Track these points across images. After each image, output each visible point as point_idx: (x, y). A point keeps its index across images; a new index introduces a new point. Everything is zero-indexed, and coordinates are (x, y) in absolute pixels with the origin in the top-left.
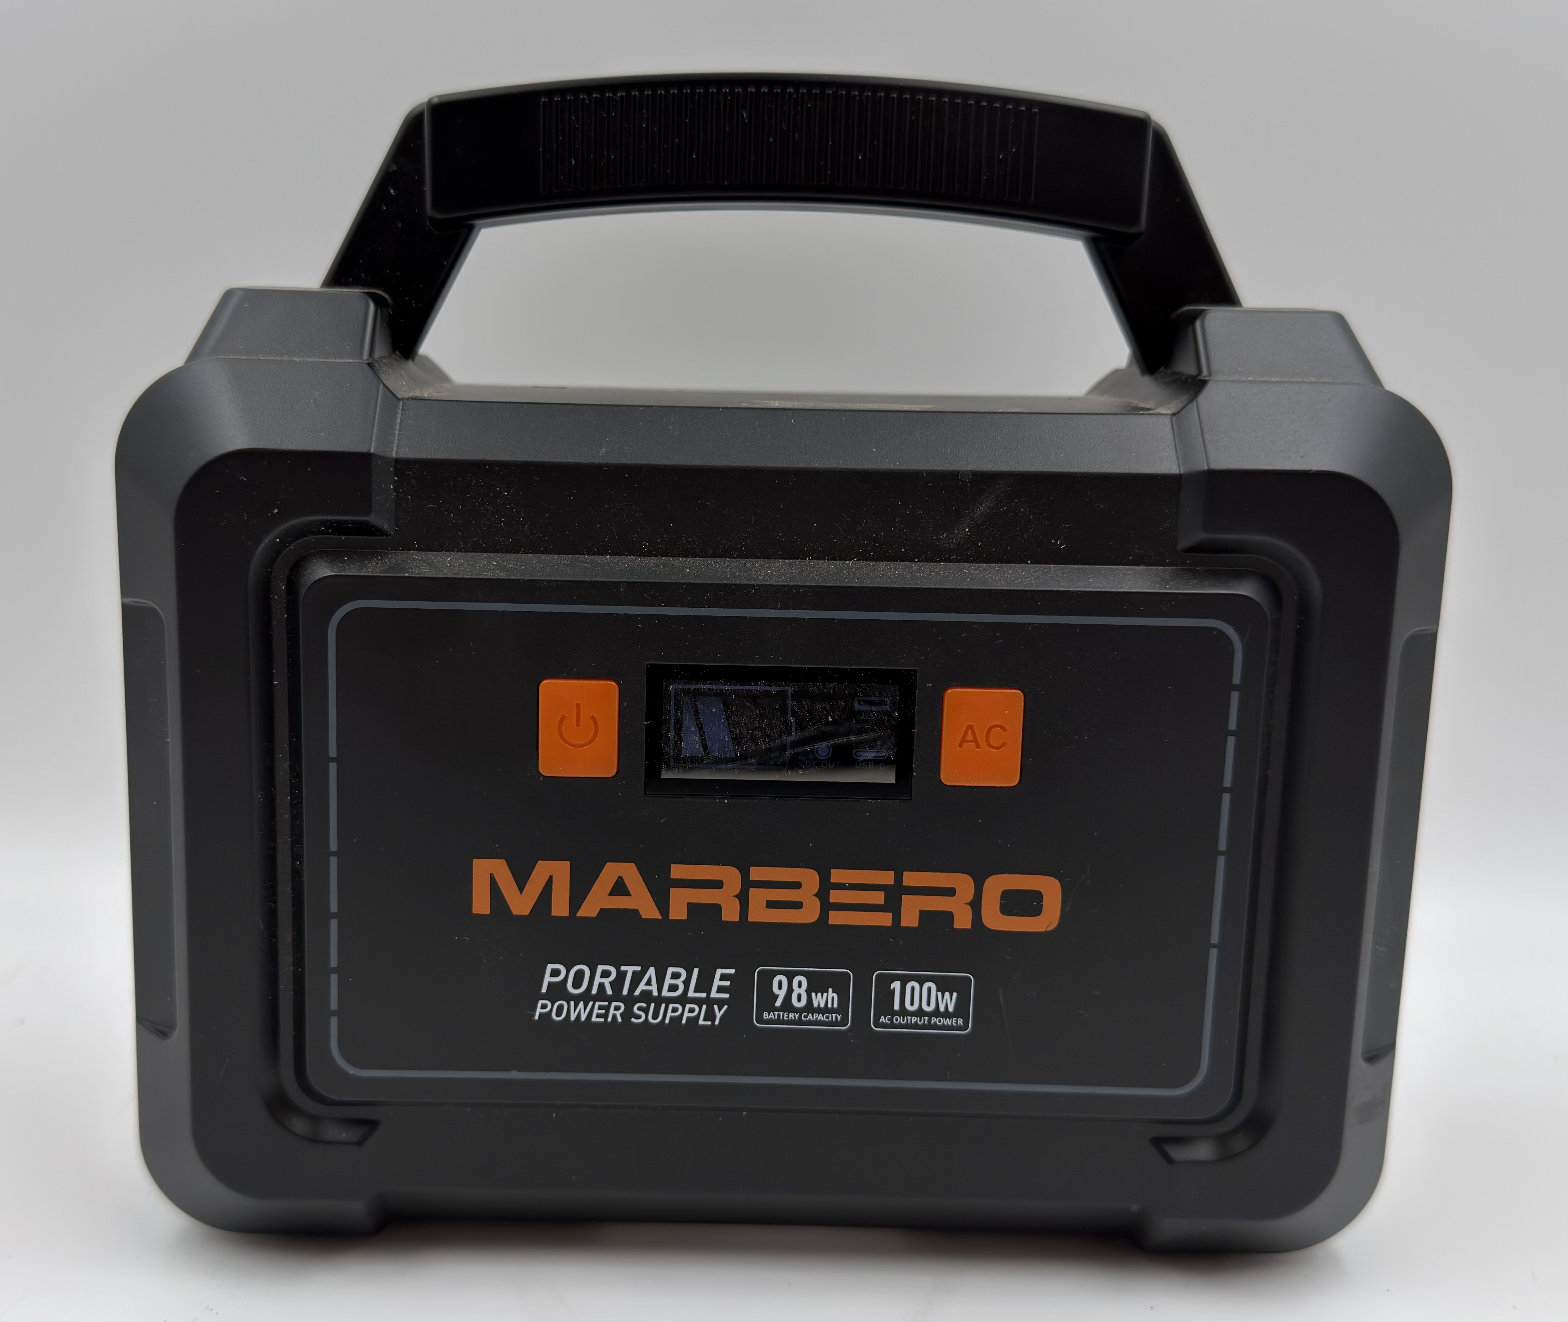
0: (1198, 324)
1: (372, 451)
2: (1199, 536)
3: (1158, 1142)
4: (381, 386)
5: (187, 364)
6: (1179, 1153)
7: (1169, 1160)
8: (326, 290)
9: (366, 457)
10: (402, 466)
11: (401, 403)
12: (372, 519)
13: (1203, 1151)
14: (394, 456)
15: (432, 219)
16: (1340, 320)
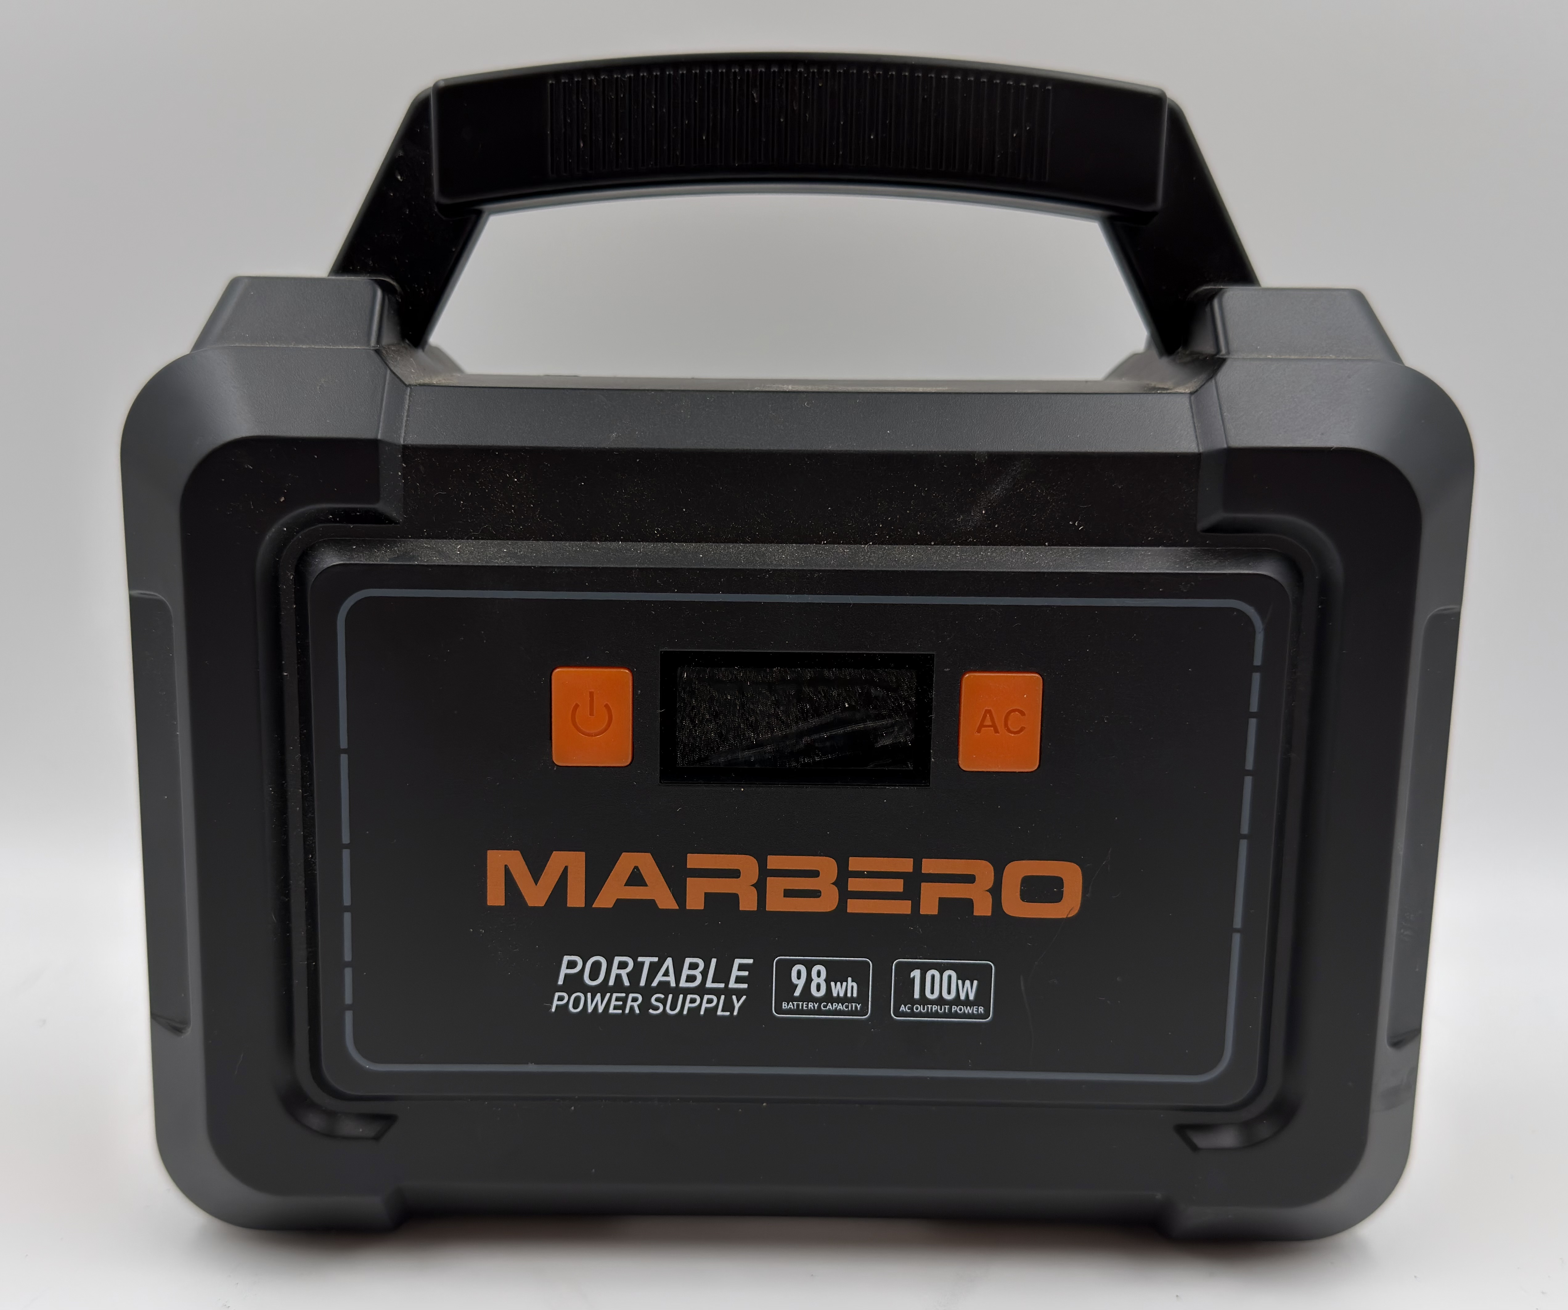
0: (1216, 302)
1: (379, 437)
2: (1218, 516)
3: (1182, 1130)
4: (389, 371)
5: (193, 352)
6: (1202, 1141)
7: (1194, 1148)
8: (333, 277)
9: (374, 444)
10: (410, 452)
11: (409, 389)
12: (380, 506)
13: (1227, 1139)
14: (402, 442)
15: (439, 205)
16: (1359, 297)
